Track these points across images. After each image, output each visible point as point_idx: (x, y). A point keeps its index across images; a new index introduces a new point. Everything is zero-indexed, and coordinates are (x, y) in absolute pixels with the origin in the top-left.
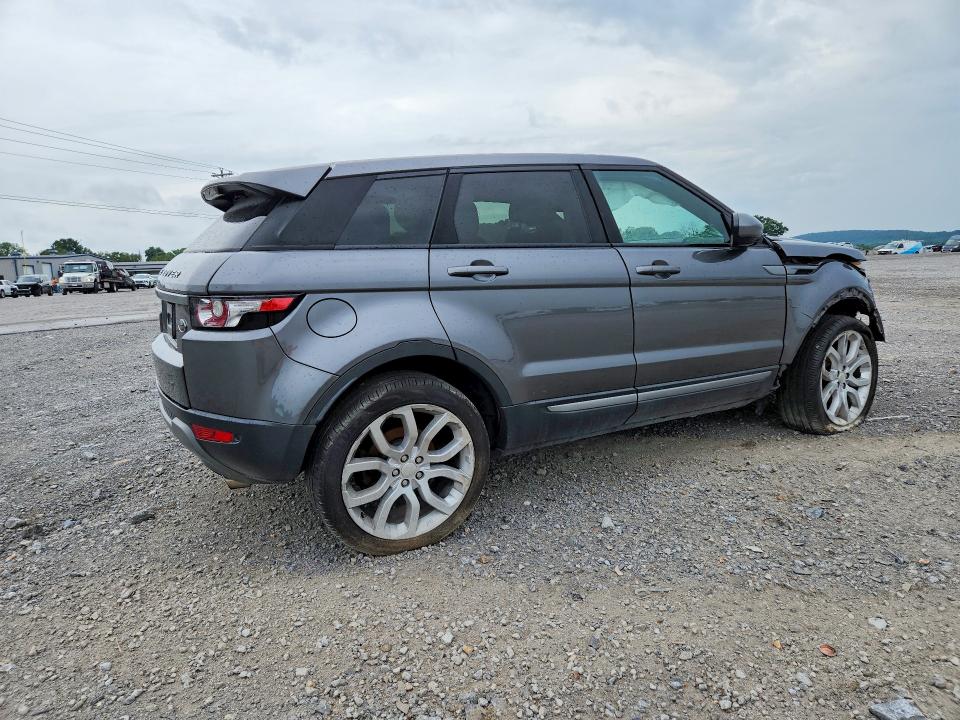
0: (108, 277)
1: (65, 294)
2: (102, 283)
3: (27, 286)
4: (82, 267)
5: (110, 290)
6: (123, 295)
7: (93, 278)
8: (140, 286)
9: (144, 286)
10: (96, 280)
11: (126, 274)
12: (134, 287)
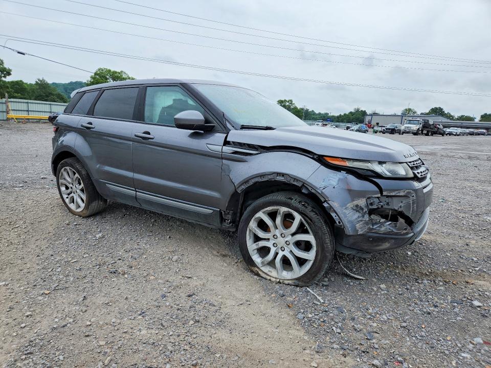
0: (427, 128)
1: (402, 134)
2: (422, 131)
3: (390, 129)
4: (415, 122)
5: (427, 135)
6: (438, 139)
7: (418, 127)
8: (450, 134)
9: (453, 134)
10: (419, 129)
11: (441, 127)
12: (443, 134)
